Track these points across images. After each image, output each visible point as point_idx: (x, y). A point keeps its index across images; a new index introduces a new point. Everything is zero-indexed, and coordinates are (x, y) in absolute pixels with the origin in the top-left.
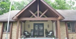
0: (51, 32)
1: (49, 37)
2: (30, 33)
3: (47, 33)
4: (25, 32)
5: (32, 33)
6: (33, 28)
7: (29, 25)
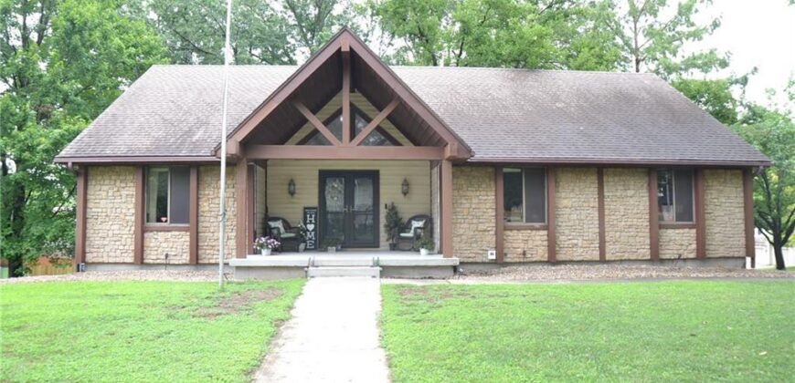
0: (420, 224)
1: (409, 250)
2: (301, 224)
3: (397, 225)
4: (272, 224)
5: (311, 227)
6: (313, 201)
7: (292, 183)
